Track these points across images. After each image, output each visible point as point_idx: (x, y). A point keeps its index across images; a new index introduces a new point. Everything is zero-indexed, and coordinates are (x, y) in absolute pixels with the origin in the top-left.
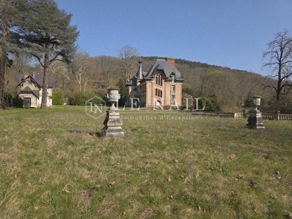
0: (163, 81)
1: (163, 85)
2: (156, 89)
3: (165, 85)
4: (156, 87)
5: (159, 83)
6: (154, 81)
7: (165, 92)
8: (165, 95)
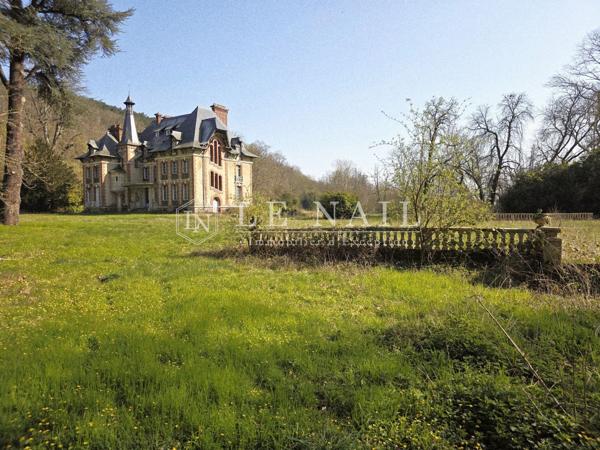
0: (223, 154)
1: (223, 162)
2: (212, 173)
3: (226, 164)
4: (211, 167)
5: (216, 159)
6: (207, 154)
7: (227, 179)
8: (227, 185)
